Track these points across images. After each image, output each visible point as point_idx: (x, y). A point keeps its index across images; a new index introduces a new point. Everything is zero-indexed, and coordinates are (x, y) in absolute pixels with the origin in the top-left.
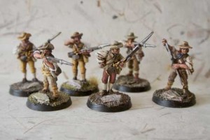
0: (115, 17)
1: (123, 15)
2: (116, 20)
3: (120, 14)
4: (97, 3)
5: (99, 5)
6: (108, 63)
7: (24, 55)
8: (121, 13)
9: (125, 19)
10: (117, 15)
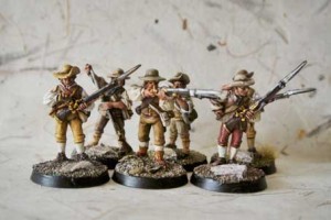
0: (212, 48)
1: (225, 44)
2: (213, 52)
3: (219, 43)
4: (182, 23)
5: (185, 26)
6: (227, 111)
7: (66, 107)
8: (222, 42)
9: (228, 52)
10: (215, 44)
